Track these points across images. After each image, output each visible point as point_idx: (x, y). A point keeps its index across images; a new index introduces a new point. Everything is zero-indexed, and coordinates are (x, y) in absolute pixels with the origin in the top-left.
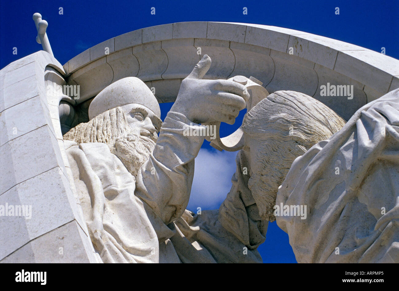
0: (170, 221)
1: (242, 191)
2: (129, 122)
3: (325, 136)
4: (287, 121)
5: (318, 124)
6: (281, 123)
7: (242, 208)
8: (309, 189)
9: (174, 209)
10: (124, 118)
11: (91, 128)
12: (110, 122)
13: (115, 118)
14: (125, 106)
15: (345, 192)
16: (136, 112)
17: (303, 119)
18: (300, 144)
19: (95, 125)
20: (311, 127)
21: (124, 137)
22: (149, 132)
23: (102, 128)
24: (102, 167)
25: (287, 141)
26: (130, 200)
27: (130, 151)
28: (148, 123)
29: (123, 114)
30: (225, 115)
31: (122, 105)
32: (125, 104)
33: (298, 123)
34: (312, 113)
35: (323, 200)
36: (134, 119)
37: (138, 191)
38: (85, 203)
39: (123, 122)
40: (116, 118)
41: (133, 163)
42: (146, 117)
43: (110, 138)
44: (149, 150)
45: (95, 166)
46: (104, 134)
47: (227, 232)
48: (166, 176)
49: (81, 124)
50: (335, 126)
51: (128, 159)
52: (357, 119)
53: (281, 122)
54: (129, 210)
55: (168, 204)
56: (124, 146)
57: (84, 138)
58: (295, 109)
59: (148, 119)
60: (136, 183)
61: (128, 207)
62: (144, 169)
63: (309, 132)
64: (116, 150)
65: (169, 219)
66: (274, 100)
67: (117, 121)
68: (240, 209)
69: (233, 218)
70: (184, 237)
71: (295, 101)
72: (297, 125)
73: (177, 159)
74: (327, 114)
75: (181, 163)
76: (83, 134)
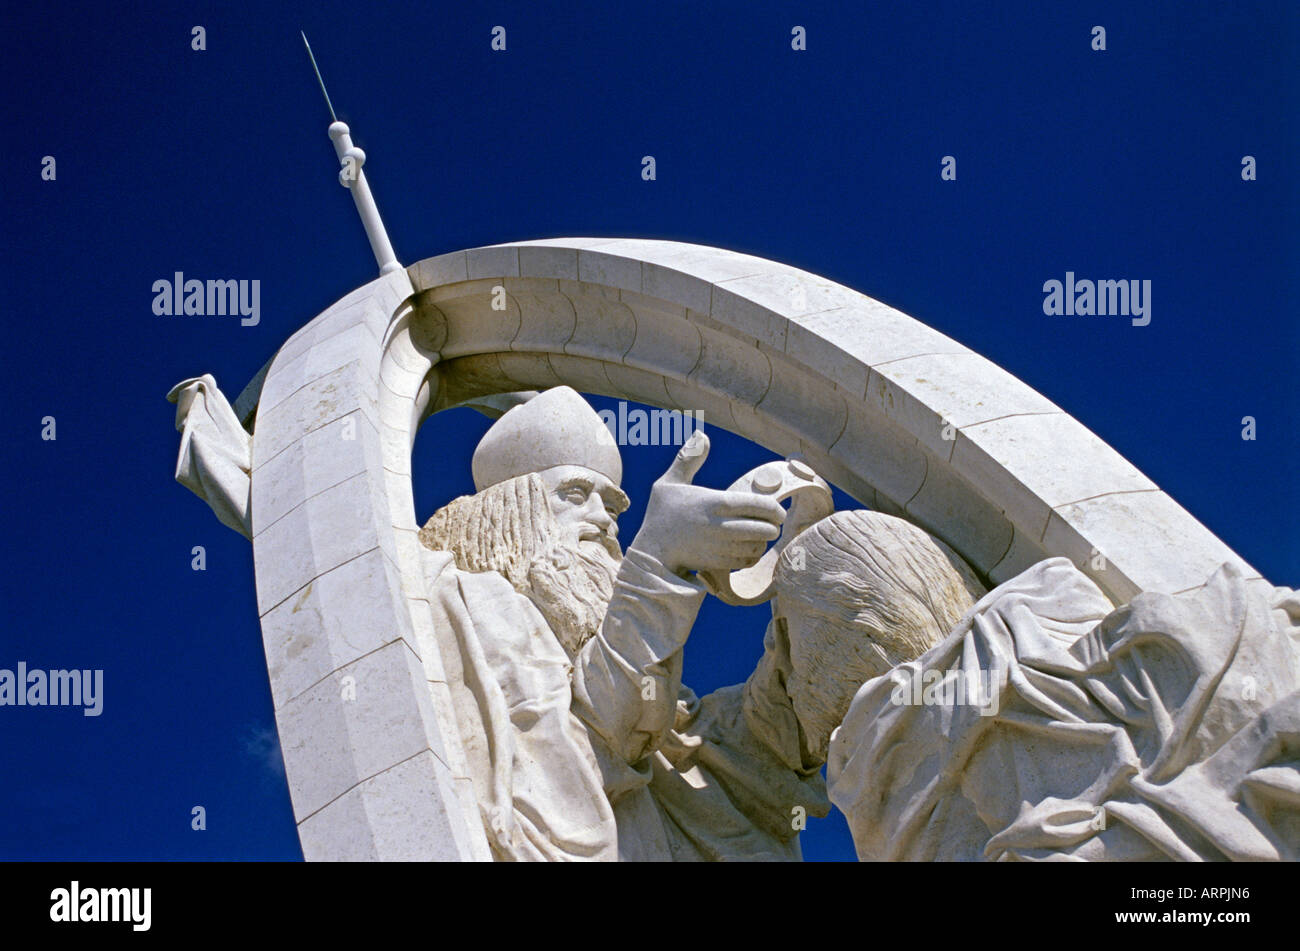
0: (640, 756)
1: (783, 669)
2: (557, 512)
3: (920, 628)
4: (852, 590)
5: (909, 599)
6: (839, 594)
7: (783, 702)
8: (878, 760)
9: (647, 736)
10: (546, 503)
11: (479, 520)
12: (517, 512)
13: (526, 502)
14: (546, 471)
15: (937, 778)
16: (569, 488)
17: (881, 588)
18: (874, 642)
19: (486, 513)
20: (895, 608)
21: (548, 558)
22: (598, 530)
23: (501, 524)
24: (506, 659)
25: (852, 630)
26: (561, 737)
27: (560, 596)
28: (595, 507)
29: (543, 494)
30: (738, 559)
31: (539, 470)
32: (548, 468)
33: (874, 597)
34: (899, 575)
35: (905, 778)
36: (566, 503)
37: (576, 704)
38: (478, 752)
39: (543, 514)
40: (529, 502)
41: (566, 623)
42: (590, 492)
43: (520, 553)
44: (597, 585)
45: (493, 656)
46: (506, 541)
47: (758, 742)
48: (629, 680)
49: (458, 499)
50: (943, 603)
51: (557, 614)
52: (966, 632)
53: (840, 592)
54: (559, 756)
55: (634, 730)
56: (548, 585)
57: (466, 544)
58: (868, 565)
59: (596, 496)
60: (573, 686)
61: (557, 749)
62: (587, 660)
63: (891, 617)
64: (532, 588)
65: (638, 754)
66: (829, 538)
67: (531, 510)
68: (781, 704)
69: (768, 723)
70: (672, 770)
71: (869, 547)
72: (872, 600)
73: (647, 651)
74: (928, 575)
75: (656, 659)
76: (463, 532)
